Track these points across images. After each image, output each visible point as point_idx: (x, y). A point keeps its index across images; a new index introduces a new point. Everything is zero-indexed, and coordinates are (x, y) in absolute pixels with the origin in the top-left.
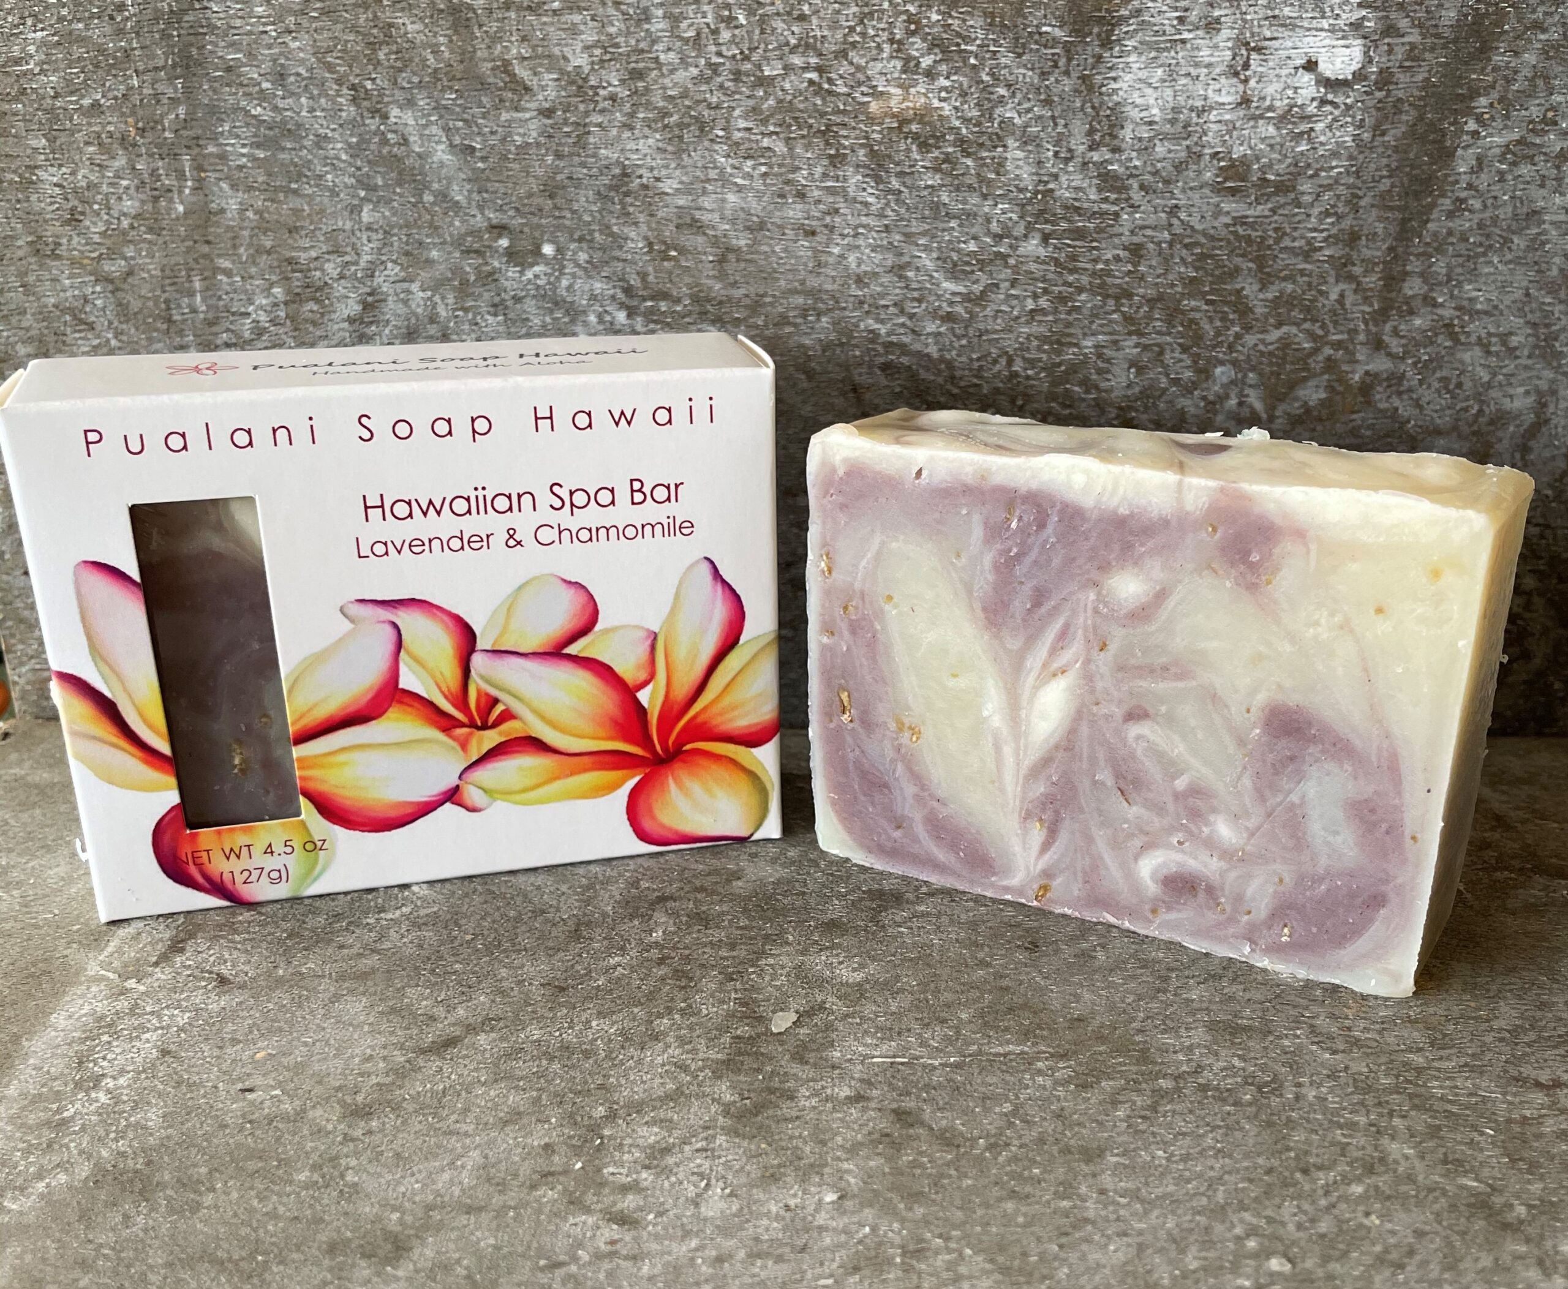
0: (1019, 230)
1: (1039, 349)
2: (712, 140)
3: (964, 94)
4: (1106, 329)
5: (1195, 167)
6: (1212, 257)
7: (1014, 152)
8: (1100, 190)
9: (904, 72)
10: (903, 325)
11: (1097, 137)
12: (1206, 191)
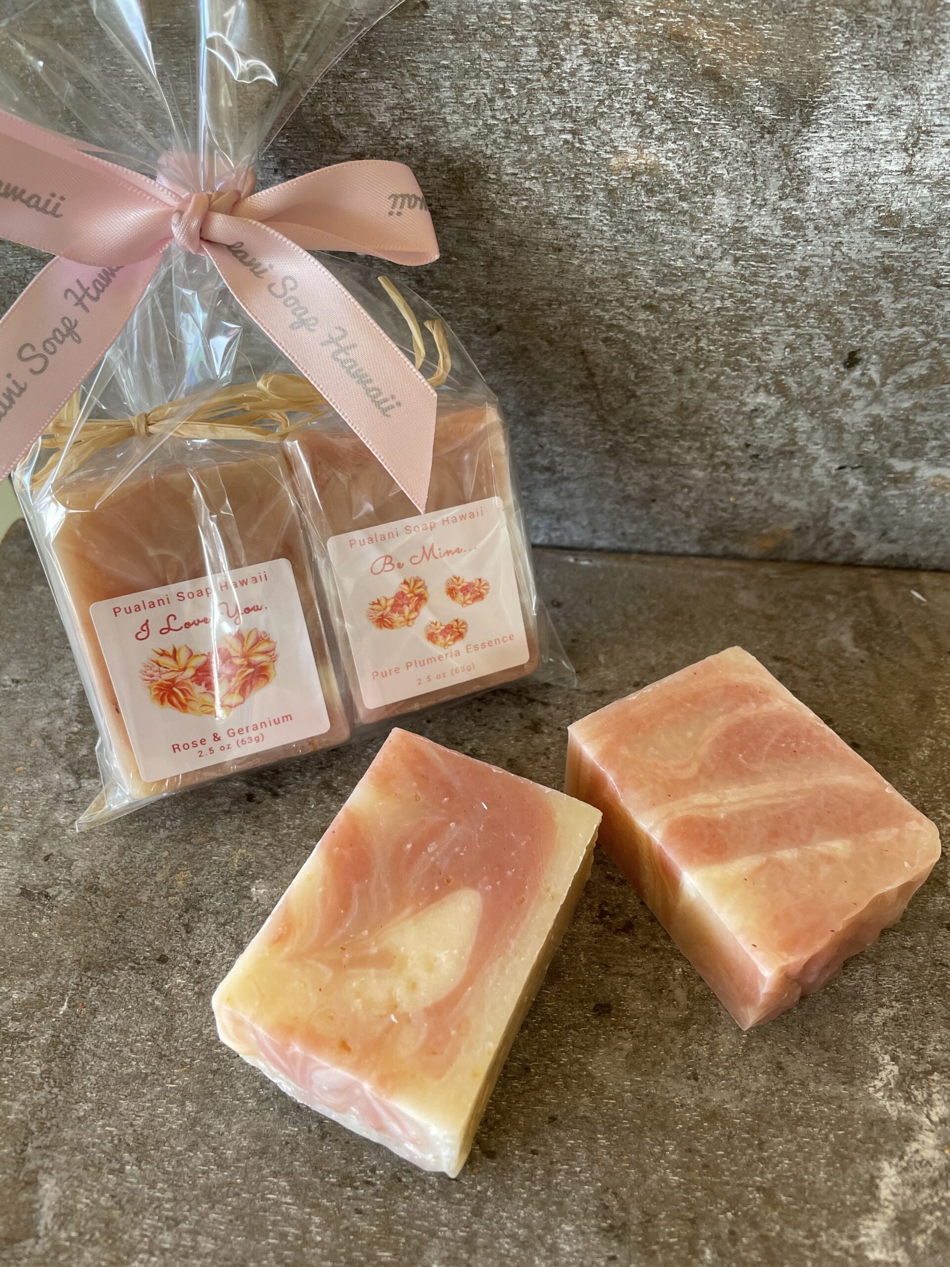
0: (717, 254)
1: (720, 333)
2: (486, 181)
3: (686, 155)
4: (772, 323)
5: (860, 216)
6: (861, 278)
7: (720, 199)
8: (783, 228)
9: (641, 137)
10: (622, 313)
11: (787, 191)
12: (866, 233)
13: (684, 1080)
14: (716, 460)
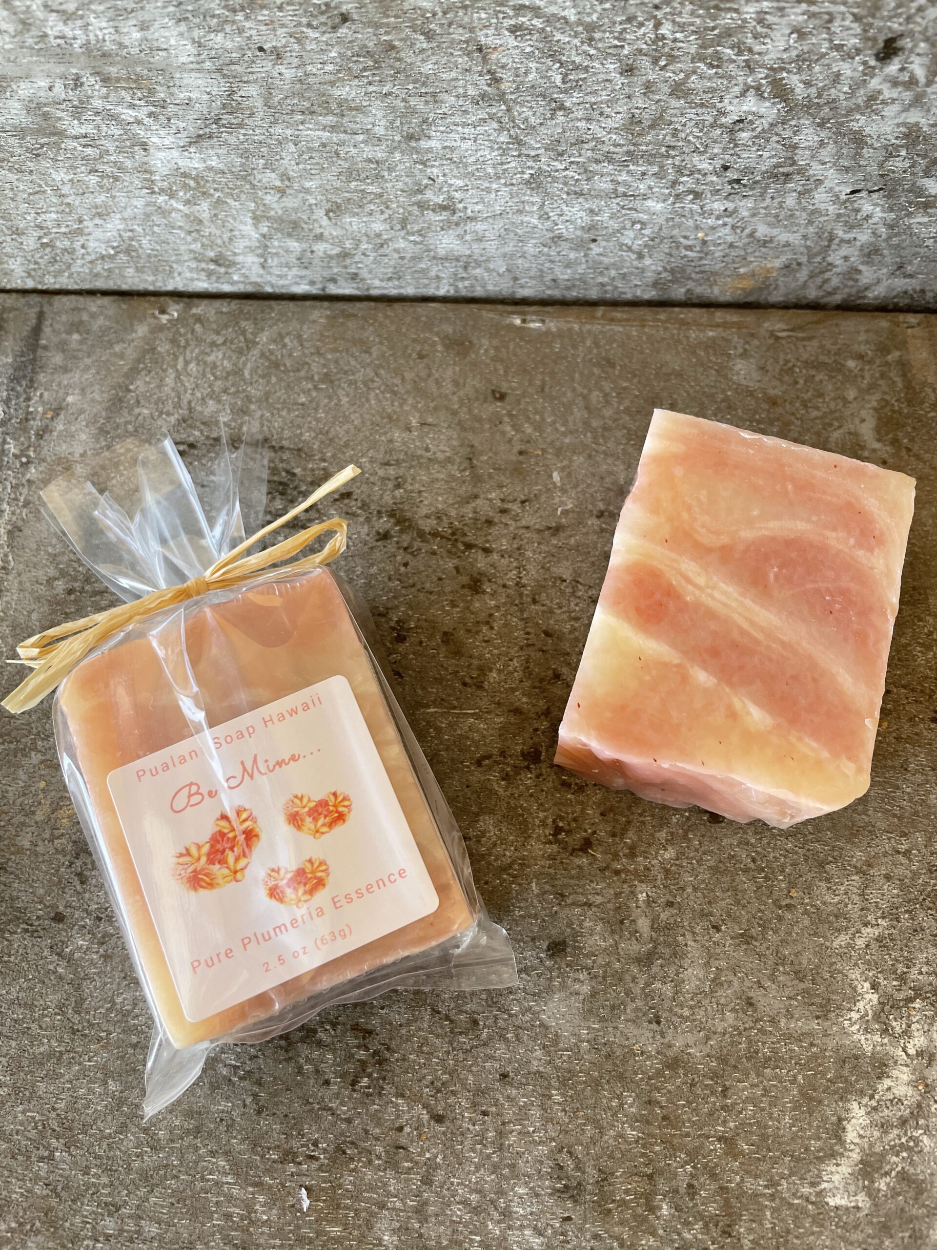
13: (645, 1024)
14: (681, 188)
